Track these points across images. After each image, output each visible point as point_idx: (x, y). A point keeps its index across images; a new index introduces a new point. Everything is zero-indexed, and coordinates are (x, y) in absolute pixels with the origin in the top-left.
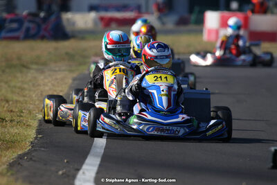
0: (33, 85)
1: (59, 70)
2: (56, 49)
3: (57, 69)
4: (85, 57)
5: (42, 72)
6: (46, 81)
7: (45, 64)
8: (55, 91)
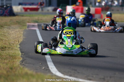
0: (8, 34)
1: (16, 28)
2: (11, 20)
3: (15, 27)
4: (24, 23)
5: (10, 29)
6: (13, 32)
7: (9, 25)
8: (18, 36)
